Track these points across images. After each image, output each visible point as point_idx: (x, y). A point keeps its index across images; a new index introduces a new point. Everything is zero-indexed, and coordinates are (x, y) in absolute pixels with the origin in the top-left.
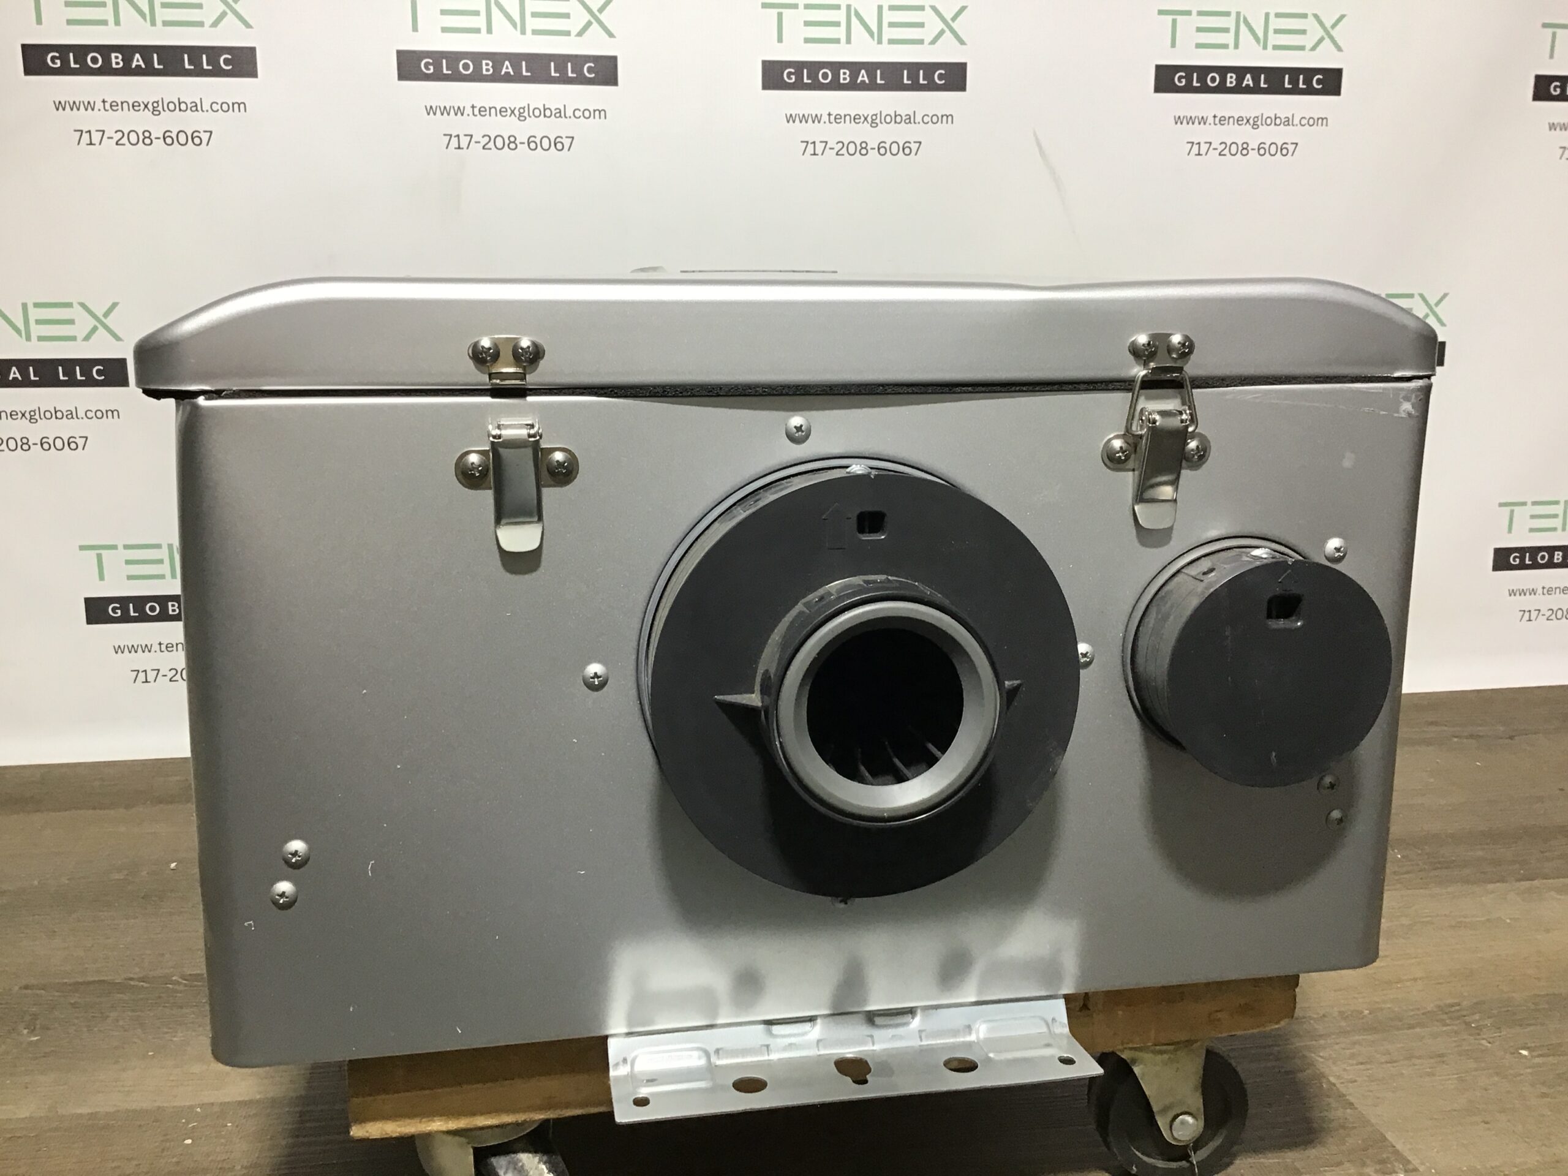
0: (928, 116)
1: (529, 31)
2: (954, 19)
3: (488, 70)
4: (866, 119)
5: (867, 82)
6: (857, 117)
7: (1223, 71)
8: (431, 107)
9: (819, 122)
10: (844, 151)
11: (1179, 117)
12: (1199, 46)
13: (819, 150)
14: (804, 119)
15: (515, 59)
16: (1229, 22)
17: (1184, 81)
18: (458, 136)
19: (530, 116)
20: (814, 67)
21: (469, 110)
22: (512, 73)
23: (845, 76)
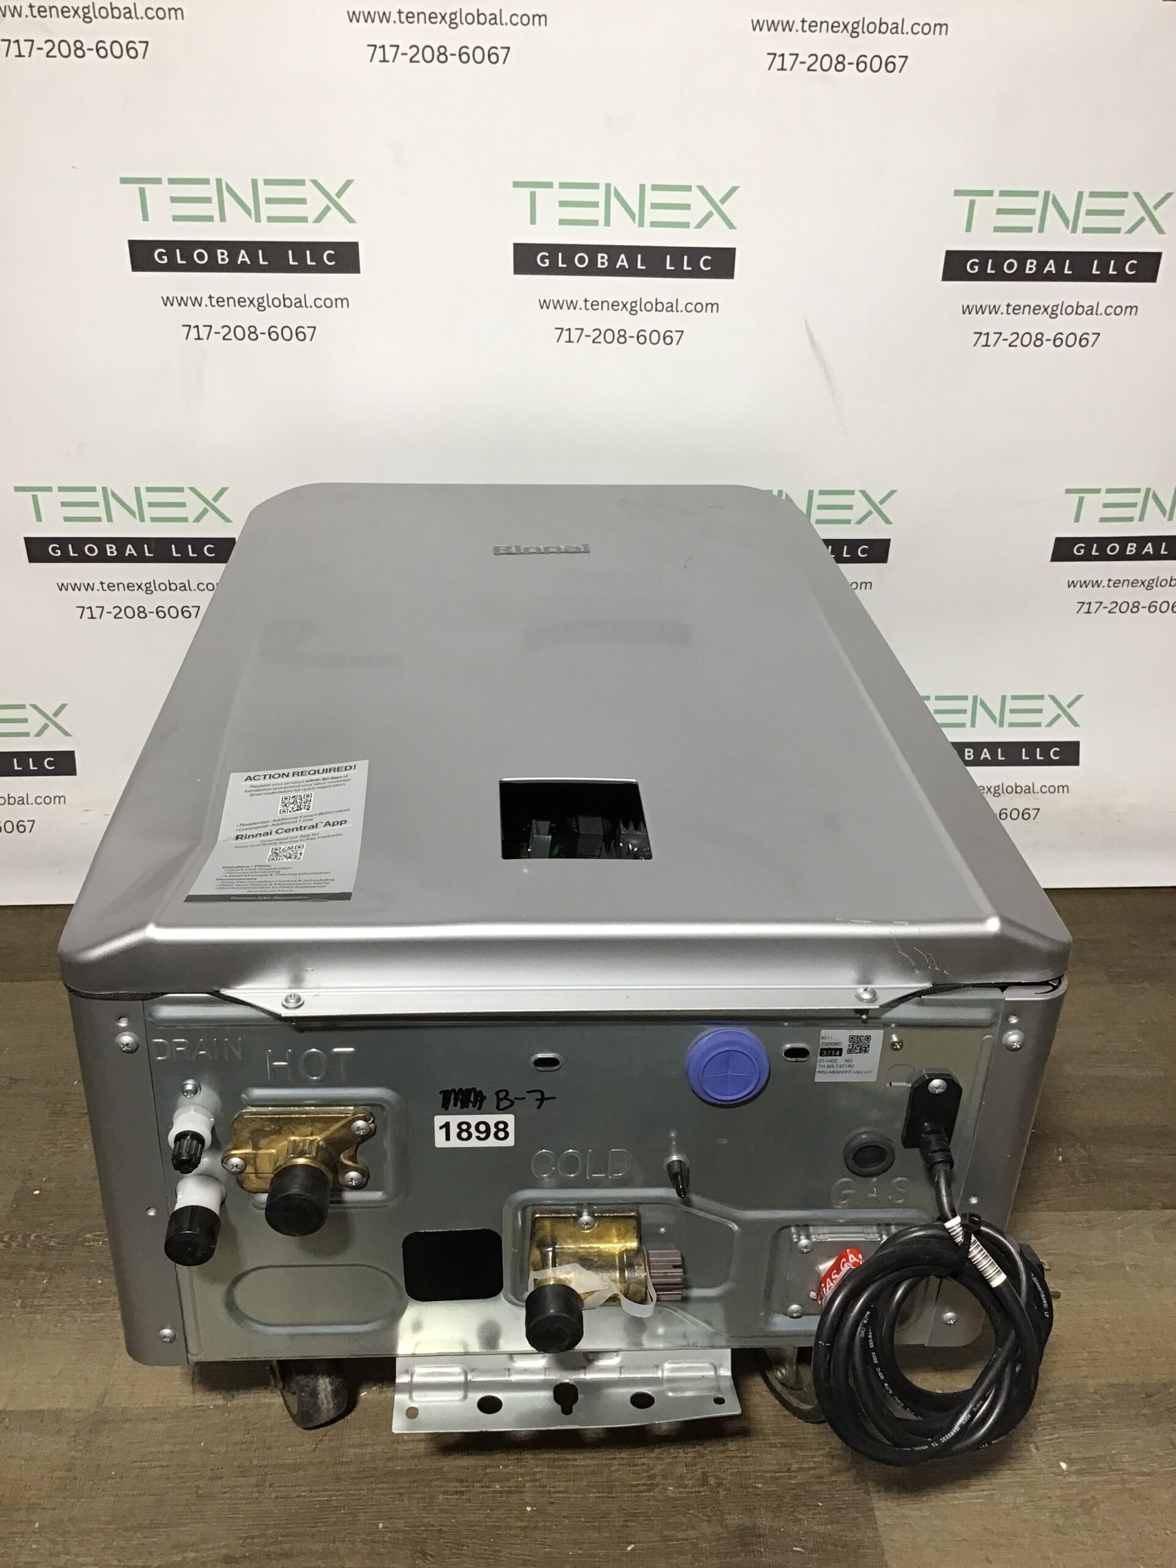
0: (692, 304)
1: (263, 218)
2: (723, 201)
3: (223, 260)
4: (625, 306)
5: (627, 267)
6: (616, 304)
7: (1022, 256)
8: (168, 298)
9: (575, 308)
10: (601, 339)
11: (968, 306)
12: (997, 229)
13: (574, 338)
14: (558, 305)
15: (252, 247)
16: (1036, 203)
17: (976, 267)
18: (197, 326)
19: (269, 306)
20: (570, 251)
21: (206, 301)
22: (249, 262)
23: (602, 260)
